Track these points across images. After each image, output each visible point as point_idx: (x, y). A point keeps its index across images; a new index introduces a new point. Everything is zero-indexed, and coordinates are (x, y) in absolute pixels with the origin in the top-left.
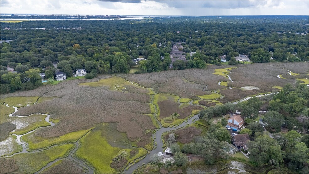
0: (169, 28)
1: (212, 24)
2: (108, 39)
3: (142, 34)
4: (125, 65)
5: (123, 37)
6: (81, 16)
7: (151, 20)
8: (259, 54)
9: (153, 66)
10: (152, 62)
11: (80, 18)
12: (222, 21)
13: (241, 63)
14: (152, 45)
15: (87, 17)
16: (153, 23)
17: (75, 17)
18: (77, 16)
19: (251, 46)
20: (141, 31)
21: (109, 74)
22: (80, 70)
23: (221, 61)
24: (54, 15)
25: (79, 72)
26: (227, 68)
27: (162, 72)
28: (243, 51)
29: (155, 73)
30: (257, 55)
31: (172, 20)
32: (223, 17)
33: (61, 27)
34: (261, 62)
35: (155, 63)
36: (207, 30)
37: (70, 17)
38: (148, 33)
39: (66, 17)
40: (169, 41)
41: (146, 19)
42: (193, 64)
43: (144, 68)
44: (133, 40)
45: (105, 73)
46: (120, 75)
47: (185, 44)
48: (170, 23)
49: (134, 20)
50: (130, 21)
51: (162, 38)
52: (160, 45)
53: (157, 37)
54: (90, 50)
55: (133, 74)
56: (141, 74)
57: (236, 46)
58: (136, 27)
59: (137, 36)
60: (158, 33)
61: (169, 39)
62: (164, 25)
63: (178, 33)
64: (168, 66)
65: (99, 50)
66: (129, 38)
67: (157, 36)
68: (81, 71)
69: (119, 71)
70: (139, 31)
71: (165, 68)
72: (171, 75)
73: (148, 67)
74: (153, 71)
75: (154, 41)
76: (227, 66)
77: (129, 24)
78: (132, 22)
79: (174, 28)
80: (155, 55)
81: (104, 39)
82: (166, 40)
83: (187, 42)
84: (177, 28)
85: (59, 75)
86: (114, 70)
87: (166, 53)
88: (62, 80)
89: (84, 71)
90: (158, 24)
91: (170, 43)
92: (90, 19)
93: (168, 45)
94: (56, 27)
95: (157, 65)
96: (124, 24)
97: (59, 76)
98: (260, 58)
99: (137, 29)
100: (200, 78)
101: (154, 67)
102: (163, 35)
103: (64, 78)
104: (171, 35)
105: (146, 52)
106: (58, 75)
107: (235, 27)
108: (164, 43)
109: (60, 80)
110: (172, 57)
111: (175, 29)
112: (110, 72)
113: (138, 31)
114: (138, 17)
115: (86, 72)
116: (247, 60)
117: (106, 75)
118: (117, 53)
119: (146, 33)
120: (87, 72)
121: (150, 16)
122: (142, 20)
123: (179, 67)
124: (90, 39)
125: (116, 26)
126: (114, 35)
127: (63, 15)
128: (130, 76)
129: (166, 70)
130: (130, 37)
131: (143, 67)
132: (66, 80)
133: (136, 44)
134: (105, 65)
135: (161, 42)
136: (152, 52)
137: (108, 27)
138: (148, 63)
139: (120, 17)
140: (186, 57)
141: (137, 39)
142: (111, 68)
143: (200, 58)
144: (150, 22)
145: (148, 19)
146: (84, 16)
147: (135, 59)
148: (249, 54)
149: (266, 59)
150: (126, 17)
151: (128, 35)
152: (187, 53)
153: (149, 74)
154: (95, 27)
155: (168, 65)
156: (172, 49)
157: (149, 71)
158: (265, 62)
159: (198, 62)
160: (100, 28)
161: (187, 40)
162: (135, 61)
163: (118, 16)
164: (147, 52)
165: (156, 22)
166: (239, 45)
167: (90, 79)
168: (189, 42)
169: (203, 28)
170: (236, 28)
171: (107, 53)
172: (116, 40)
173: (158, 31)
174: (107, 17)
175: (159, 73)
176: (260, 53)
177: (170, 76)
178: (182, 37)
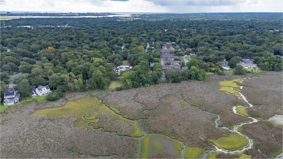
0: (156, 26)
1: (199, 21)
2: (90, 39)
3: (128, 33)
4: (103, 78)
5: (107, 37)
6: (73, 14)
7: (138, 17)
8: (270, 60)
9: (141, 78)
10: (139, 73)
11: (71, 16)
12: (207, 18)
13: (249, 72)
14: (139, 47)
15: (77, 15)
16: (140, 20)
17: (66, 14)
18: (69, 13)
19: (253, 48)
20: (128, 29)
21: (81, 91)
22: (41, 88)
23: (223, 68)
24: (48, 13)
25: (39, 90)
26: (233, 79)
27: (152, 86)
28: (245, 54)
29: (143, 89)
30: (267, 61)
31: (158, 17)
32: (205, 14)
33: (48, 24)
34: (273, 70)
35: (143, 75)
36: (196, 28)
37: (62, 14)
38: (135, 32)
39: (58, 15)
40: (158, 41)
41: (133, 16)
42: (191, 75)
43: (129, 83)
44: (118, 40)
45: (75, 90)
46: (95, 93)
47: (175, 45)
48: (157, 20)
49: (122, 17)
50: (118, 18)
51: (150, 38)
52: (148, 46)
53: (144, 37)
54: (64, 54)
55: (113, 91)
56: (124, 91)
57: (236, 48)
58: (123, 25)
59: (122, 35)
60: (145, 31)
61: (157, 39)
62: (151, 22)
63: (166, 31)
64: (159, 79)
65: (75, 54)
66: (114, 38)
67: (144, 35)
68: (43, 89)
69: (96, 86)
70: (126, 29)
71: (155, 81)
72: (165, 92)
73: (134, 80)
74: (140, 85)
75: (141, 40)
76: (233, 76)
77: (116, 22)
78: (120, 19)
79: (161, 25)
80: (143, 63)
81: (86, 39)
82: (154, 39)
83: (177, 42)
84: (165, 26)
85: (9, 97)
86: (88, 85)
87: (155, 59)
88: (13, 104)
89: (47, 88)
90: (145, 21)
91: (158, 44)
92: (80, 16)
93: (158, 47)
94: (43, 25)
95: (144, 78)
96: (111, 22)
97: (9, 99)
98: (272, 65)
99: (123, 27)
100: (204, 98)
101: (141, 81)
102: (150, 34)
103: (16, 101)
104: (159, 34)
105: (131, 57)
106: (7, 97)
107: (222, 24)
108: (152, 43)
109: (9, 104)
110: (162, 63)
111: (162, 27)
112: (83, 89)
113: (124, 29)
114: (126, 14)
115: (49, 90)
116: (254, 67)
117: (77, 93)
118: (97, 59)
119: (133, 31)
120: (51, 89)
121: (137, 13)
122: (129, 17)
123: (173, 79)
124: (72, 39)
125: (103, 23)
126: (99, 33)
127: (55, 13)
128: (108, 95)
129: (157, 84)
130: (116, 36)
131: (127, 81)
132: (19, 103)
133: (121, 45)
134: (75, 80)
135: (149, 42)
136: (139, 58)
137: (95, 25)
138: (134, 76)
139: (109, 14)
140: (180, 63)
141: (122, 39)
142: (84, 83)
143: (199, 67)
144: (137, 19)
145: (135, 16)
146: (75, 14)
147: (118, 67)
148: (255, 59)
149: (278, 66)
150: (115, 14)
151: (113, 34)
152: (180, 57)
153: (134, 91)
154: (81, 25)
155: (159, 77)
156: (163, 51)
157: (135, 86)
158: (277, 71)
159: (197, 72)
160: (87, 26)
161: (178, 40)
162: (118, 69)
163: (107, 13)
164: (133, 57)
165: (143, 19)
166: (239, 47)
167: (53, 101)
168: (179, 43)
169: (191, 25)
170: (225, 26)
171: (84, 58)
172: (99, 39)
173: (146, 29)
174: (97, 14)
175: (147, 89)
176: (270, 58)
177: (163, 94)
178: (171, 36)
